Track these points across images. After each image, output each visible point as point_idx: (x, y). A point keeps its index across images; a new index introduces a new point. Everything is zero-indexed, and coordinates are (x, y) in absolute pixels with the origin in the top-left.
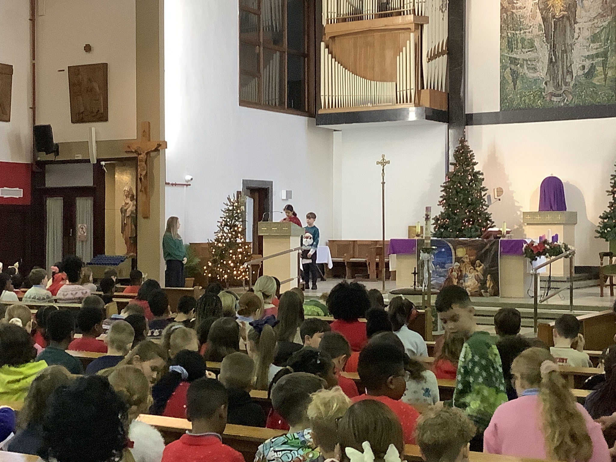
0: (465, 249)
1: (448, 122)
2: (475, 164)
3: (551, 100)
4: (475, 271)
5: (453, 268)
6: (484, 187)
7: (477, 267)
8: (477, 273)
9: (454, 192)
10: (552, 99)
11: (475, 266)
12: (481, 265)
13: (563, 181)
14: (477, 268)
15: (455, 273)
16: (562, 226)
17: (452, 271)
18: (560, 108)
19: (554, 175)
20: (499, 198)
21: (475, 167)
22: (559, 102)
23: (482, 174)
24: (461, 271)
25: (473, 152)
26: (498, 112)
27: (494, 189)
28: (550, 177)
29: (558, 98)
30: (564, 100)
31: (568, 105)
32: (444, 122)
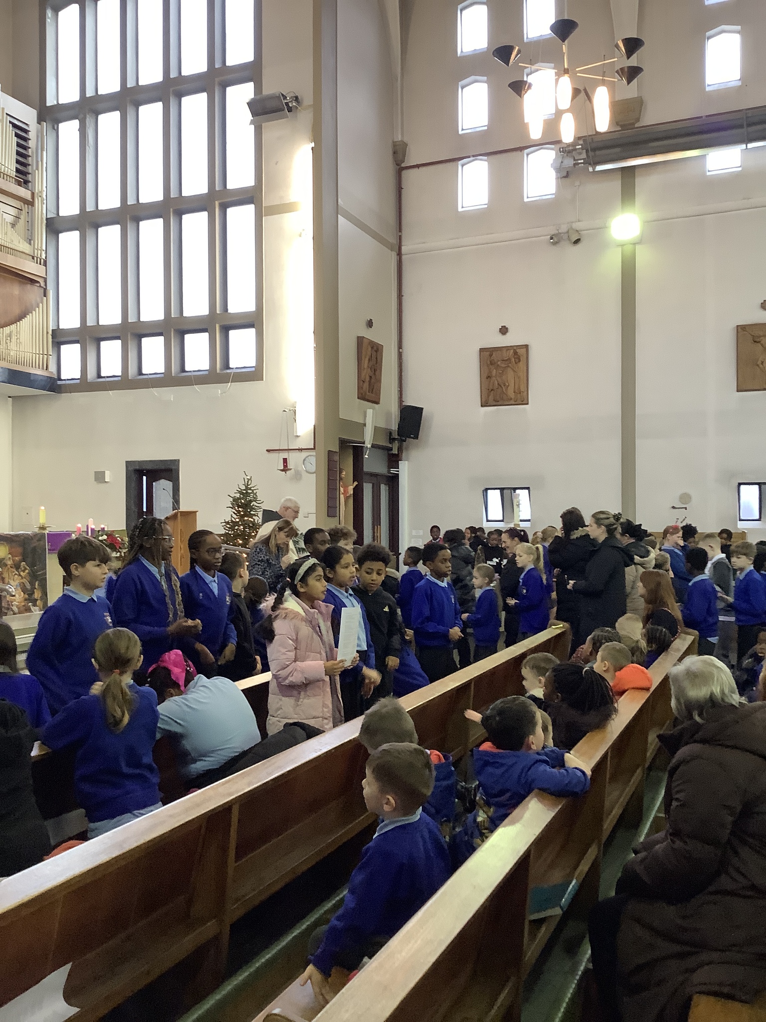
0: (7, 547)
4: (20, 577)
8: (22, 581)
11: (20, 570)
12: (26, 569)
14: (22, 573)
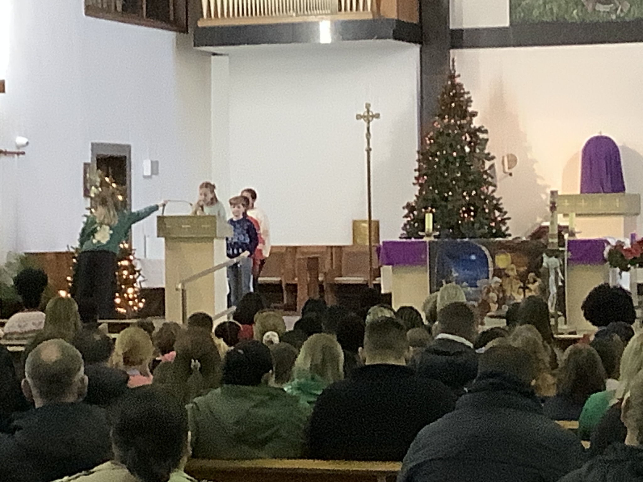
0: (510, 257)
1: (421, 43)
2: (474, 114)
3: (594, 9)
5: (491, 286)
6: (489, 154)
7: (529, 283)
9: (443, 163)
10: (597, 9)
11: (527, 282)
12: (535, 281)
13: (618, 144)
15: (493, 295)
16: (622, 218)
17: (489, 292)
18: (611, 22)
19: (604, 134)
20: (510, 171)
21: (475, 120)
22: (608, 12)
23: (486, 132)
24: (504, 291)
25: (469, 95)
26: (507, 28)
27: (503, 157)
28: (597, 138)
29: (605, 6)
30: (617, 9)
31: (623, 18)
32: (415, 42)
